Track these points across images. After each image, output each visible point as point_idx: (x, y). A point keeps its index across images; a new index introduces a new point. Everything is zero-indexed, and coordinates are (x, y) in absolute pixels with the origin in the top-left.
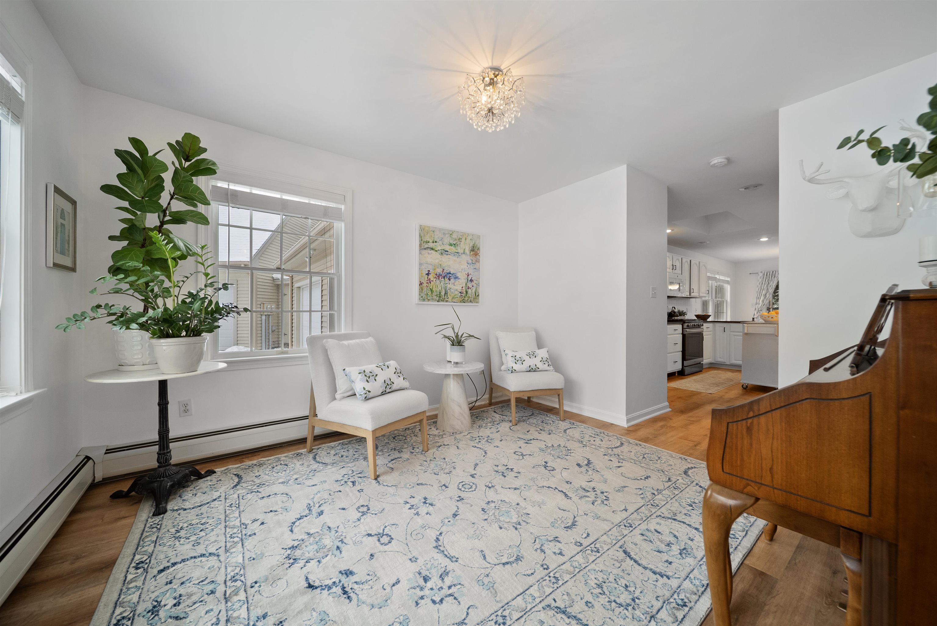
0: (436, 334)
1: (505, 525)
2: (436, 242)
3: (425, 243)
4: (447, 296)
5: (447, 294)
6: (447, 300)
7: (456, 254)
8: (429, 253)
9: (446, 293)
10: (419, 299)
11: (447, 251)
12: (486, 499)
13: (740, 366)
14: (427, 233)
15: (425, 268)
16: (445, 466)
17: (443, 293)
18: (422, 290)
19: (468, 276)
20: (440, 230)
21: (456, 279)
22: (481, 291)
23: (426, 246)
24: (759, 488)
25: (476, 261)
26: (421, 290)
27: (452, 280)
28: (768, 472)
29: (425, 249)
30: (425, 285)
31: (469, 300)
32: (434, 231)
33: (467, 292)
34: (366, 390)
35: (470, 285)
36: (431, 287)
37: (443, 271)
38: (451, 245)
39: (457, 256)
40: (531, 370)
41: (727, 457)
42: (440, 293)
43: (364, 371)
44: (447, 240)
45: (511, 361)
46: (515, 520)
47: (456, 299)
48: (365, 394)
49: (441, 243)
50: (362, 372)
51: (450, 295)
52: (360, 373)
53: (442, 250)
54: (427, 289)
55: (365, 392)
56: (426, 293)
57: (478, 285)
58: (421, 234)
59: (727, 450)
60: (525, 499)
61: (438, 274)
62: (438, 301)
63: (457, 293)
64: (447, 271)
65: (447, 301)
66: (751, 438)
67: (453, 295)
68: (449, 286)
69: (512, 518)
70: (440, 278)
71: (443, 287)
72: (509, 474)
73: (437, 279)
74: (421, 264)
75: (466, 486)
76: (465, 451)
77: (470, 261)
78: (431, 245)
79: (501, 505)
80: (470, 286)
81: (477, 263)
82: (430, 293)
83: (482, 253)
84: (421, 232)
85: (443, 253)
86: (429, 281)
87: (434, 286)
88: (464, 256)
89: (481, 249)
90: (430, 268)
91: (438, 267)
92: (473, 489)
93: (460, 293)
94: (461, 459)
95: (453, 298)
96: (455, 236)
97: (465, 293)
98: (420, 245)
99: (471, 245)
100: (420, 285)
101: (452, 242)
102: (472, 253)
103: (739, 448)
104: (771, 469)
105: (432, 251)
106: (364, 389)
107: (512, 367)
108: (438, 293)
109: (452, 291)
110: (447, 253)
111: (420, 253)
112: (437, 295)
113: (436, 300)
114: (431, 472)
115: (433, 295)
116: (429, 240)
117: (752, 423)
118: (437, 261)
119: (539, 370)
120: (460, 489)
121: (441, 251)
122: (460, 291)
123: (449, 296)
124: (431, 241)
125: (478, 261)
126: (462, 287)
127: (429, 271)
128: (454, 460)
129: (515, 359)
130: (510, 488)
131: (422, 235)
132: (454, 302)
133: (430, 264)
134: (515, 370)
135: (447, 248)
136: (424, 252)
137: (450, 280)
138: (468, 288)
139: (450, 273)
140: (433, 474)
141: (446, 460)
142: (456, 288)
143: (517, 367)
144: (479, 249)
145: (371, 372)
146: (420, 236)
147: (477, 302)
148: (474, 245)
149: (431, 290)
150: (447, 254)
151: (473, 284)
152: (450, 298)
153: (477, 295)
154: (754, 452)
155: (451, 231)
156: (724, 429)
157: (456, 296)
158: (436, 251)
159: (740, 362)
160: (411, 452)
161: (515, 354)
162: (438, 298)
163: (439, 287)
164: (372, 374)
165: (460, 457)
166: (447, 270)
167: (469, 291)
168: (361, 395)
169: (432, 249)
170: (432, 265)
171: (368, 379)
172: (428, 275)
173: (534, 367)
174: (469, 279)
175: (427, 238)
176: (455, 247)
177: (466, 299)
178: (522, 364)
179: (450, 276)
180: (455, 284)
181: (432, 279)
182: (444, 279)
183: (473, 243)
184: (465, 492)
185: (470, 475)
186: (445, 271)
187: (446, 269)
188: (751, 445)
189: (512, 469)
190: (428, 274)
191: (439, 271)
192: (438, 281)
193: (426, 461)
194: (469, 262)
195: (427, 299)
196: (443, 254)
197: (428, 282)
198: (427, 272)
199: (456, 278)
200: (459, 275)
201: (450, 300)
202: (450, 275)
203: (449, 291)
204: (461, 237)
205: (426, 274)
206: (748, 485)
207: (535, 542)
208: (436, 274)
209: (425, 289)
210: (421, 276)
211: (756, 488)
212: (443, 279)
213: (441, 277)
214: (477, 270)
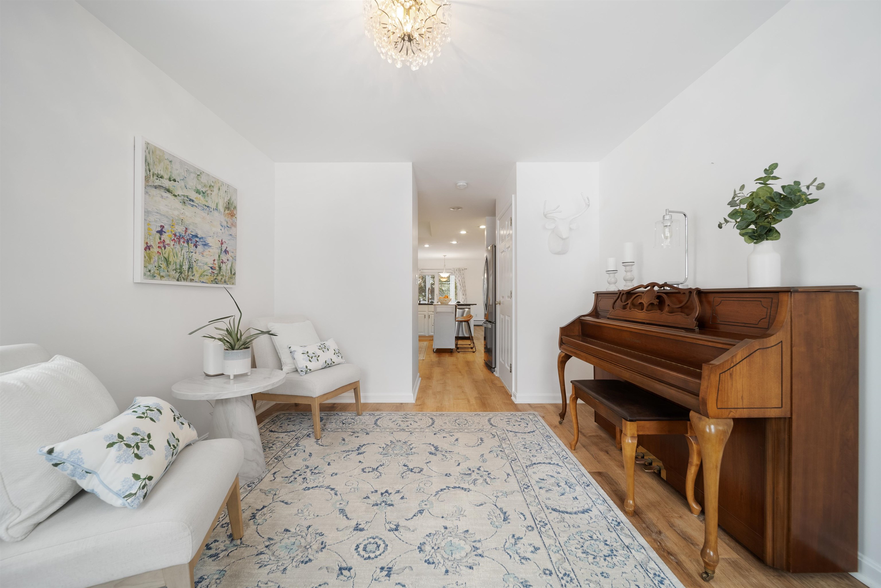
0: (190, 334)
1: (469, 561)
2: (175, 180)
3: (155, 177)
4: (192, 272)
5: (192, 268)
6: (192, 278)
7: (205, 208)
8: (162, 197)
9: (190, 268)
10: (145, 274)
11: (193, 201)
12: (412, 546)
13: (432, 336)
14: (160, 161)
15: (156, 221)
16: (303, 541)
17: (186, 267)
18: (150, 258)
19: (222, 244)
20: (182, 163)
21: (206, 247)
22: (239, 269)
23: (158, 183)
24: (736, 412)
25: (232, 224)
26: (148, 259)
27: (200, 248)
28: (741, 399)
29: (156, 187)
30: (155, 249)
31: (223, 280)
32: (171, 162)
33: (220, 268)
34: (143, 477)
35: (224, 257)
36: (166, 256)
37: (186, 231)
38: (198, 192)
39: (207, 212)
40: (328, 366)
41: (719, 398)
42: (181, 266)
43: (120, 437)
44: (192, 183)
45: (304, 359)
46: (468, 548)
47: (206, 277)
48: (143, 487)
49: (182, 183)
50: (116, 439)
51: (197, 271)
52: (111, 445)
53: (184, 196)
54: (159, 258)
55: (139, 483)
56: (156, 264)
57: (234, 258)
58: (148, 158)
59: (720, 392)
60: (443, 517)
61: (178, 234)
62: (178, 280)
63: (206, 268)
64: (192, 232)
65: (192, 280)
66: (732, 380)
67: (201, 271)
68: (195, 256)
69: (463, 548)
70: (182, 242)
71: (185, 257)
72: (392, 499)
73: (175, 242)
74: (147, 213)
75: (370, 547)
76: (302, 501)
77: (225, 224)
78: (166, 183)
79: (434, 541)
80: (225, 260)
81: (233, 228)
82: (164, 265)
83: (240, 213)
84: (148, 155)
85: (186, 202)
86: (163, 245)
87: (171, 254)
88: (216, 213)
89: (238, 208)
90: (165, 222)
91: (178, 224)
92: (382, 546)
93: (211, 268)
94: (312, 515)
95: (201, 276)
96: (203, 179)
97: (217, 268)
98: (147, 179)
99: (226, 200)
100: (145, 249)
101: (199, 187)
102: (227, 212)
103: (726, 389)
104: (742, 397)
105: (168, 195)
106: (136, 477)
107: (307, 367)
108: (178, 267)
109: (200, 264)
110: (192, 203)
111: (146, 193)
112: (175, 270)
113: (174, 278)
114: (294, 564)
115: (169, 270)
116: (162, 173)
117: (733, 371)
118: (176, 213)
119: (334, 364)
120: (369, 558)
121: (182, 197)
122: (211, 266)
123: (195, 272)
124: (166, 176)
125: (234, 225)
126: (214, 260)
127: (162, 227)
128: (306, 523)
129: (308, 356)
130: (415, 515)
131: (151, 162)
132: (203, 282)
133: (164, 215)
134: (310, 370)
135: (193, 195)
136: (154, 191)
137: (196, 247)
138: (222, 262)
139: (197, 236)
140: (302, 566)
141: (293, 530)
142: (205, 260)
143: (312, 366)
144: (235, 208)
145: (135, 434)
146: (147, 163)
147: (233, 284)
148: (229, 200)
149: (167, 260)
150: (193, 206)
151: (228, 256)
152: (197, 275)
153: (233, 273)
154: (734, 390)
155: (198, 170)
156: (718, 379)
157: (205, 273)
158: (175, 196)
159: (432, 334)
160: (211, 556)
161: (306, 350)
162: (177, 275)
163: (179, 255)
164: (140, 437)
165: (306, 513)
166: (192, 230)
167: (224, 266)
168: (130, 495)
169: (168, 191)
170: (167, 217)
171: (136, 451)
172: (161, 234)
173: (329, 362)
174: (224, 249)
175: (159, 169)
176: (204, 197)
177: (219, 278)
178: (318, 360)
179: (197, 241)
180: (205, 254)
181: (167, 242)
182: (188, 244)
183: (229, 198)
184: (379, 557)
185: (354, 530)
186: (189, 232)
187: (191, 228)
188: (732, 385)
189: (387, 492)
190: (161, 232)
191: (179, 229)
192: (178, 247)
193: (261, 553)
194: (223, 224)
195: (159, 274)
196: (187, 204)
197: (161, 245)
198: (159, 229)
199: (206, 245)
200: (209, 241)
201: (196, 278)
202: (197, 239)
203: (194, 264)
204: (213, 184)
205: (158, 232)
206: (731, 411)
207: (511, 556)
208: (175, 235)
209: (155, 257)
210: (148, 233)
211: (735, 412)
212: (186, 245)
213: (182, 240)
214: (233, 237)
